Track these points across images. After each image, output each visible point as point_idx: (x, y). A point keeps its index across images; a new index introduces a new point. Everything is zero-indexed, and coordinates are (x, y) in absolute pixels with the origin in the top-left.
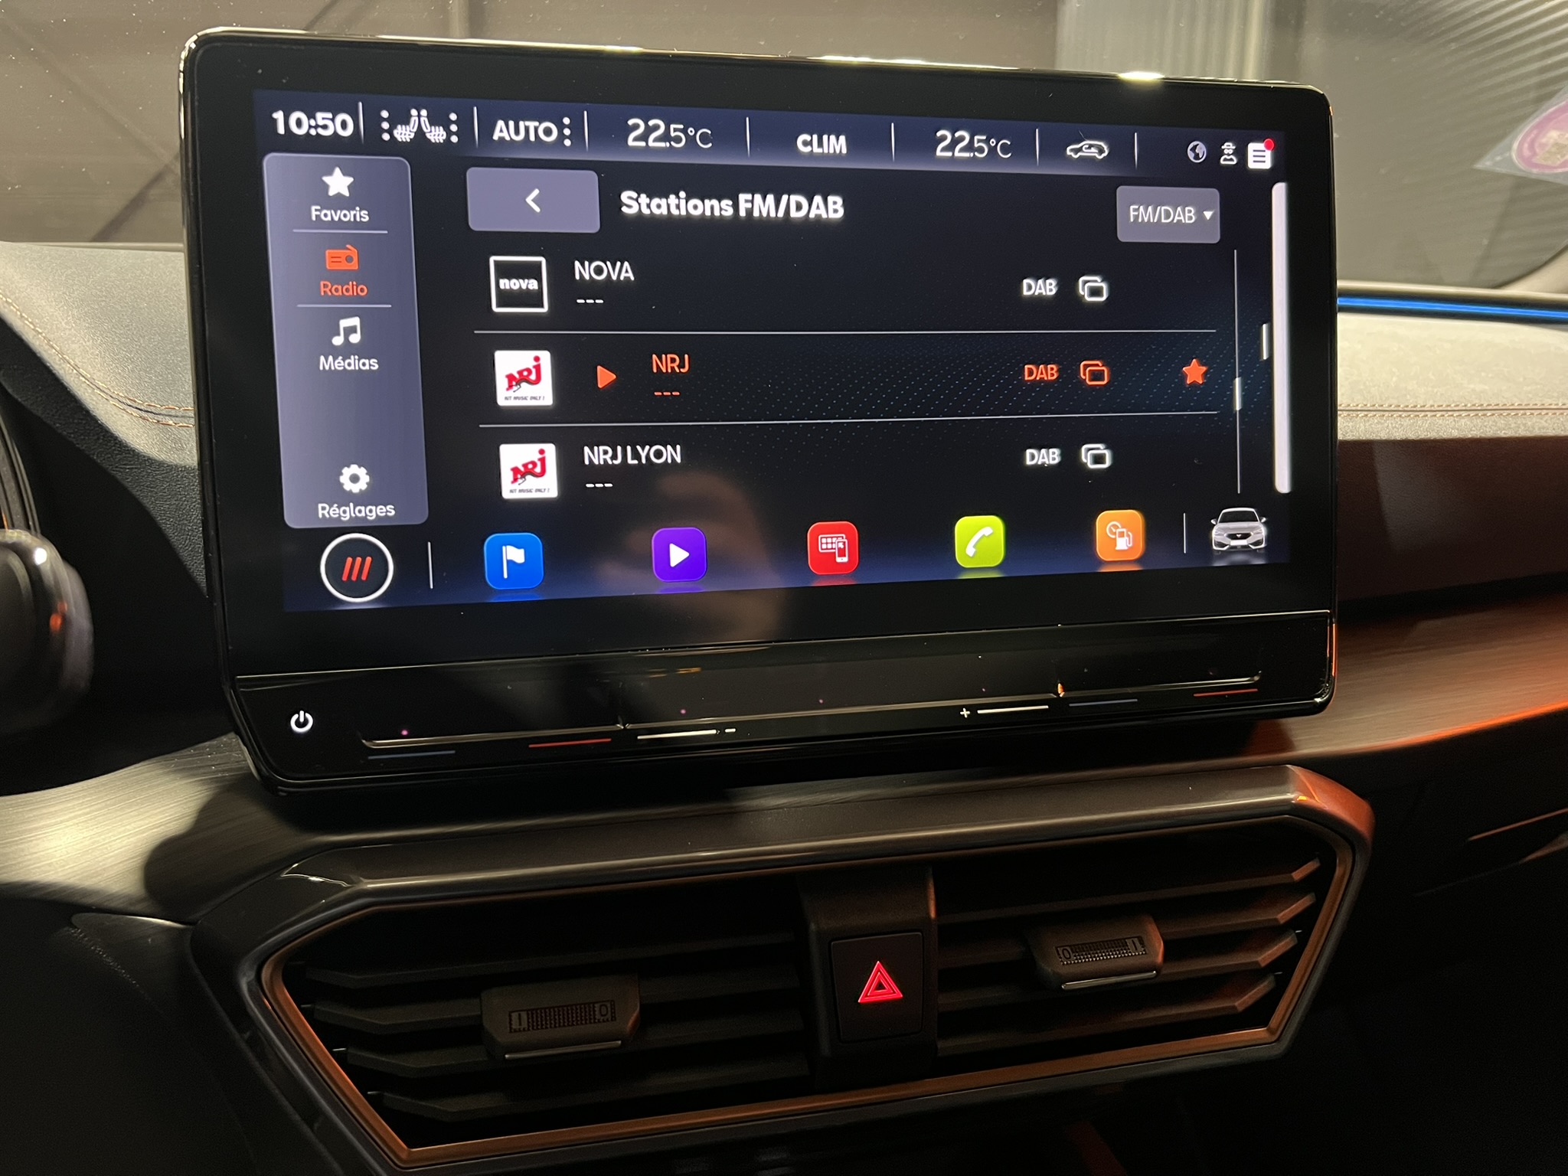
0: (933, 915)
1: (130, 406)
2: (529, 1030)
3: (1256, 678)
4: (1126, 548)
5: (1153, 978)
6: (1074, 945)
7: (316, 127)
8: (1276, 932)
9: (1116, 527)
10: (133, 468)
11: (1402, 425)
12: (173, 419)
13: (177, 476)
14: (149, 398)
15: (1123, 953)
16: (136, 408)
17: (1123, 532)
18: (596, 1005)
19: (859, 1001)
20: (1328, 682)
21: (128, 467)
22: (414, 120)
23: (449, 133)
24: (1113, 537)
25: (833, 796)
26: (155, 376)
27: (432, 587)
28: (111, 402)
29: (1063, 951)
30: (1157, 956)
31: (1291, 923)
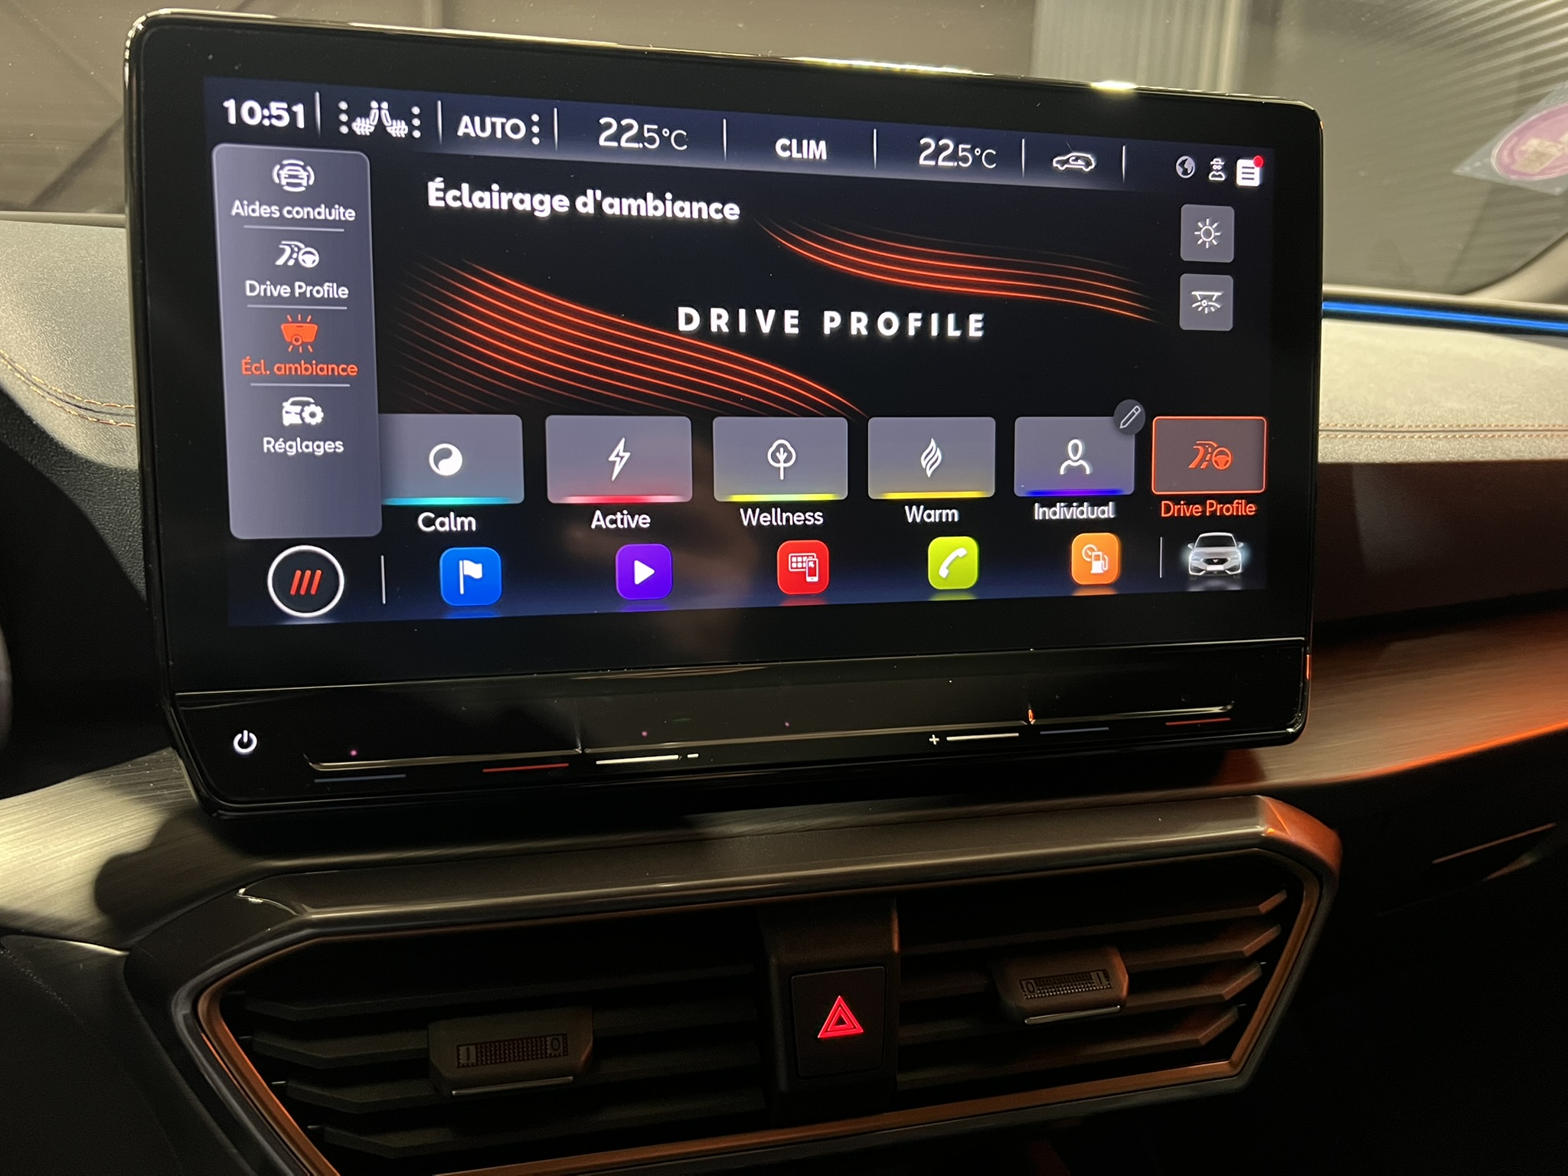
0: (896, 948)
1: (68, 403)
2: (477, 1064)
3: (1229, 707)
4: (1102, 572)
5: (1117, 1013)
6: (1038, 978)
7: (270, 117)
8: (1240, 964)
9: (1092, 550)
10: (69, 471)
11: (1381, 447)
12: (114, 417)
13: (117, 480)
14: (89, 394)
15: (1088, 987)
16: (75, 405)
17: (1099, 556)
18: (548, 1039)
19: (819, 1037)
20: (1301, 712)
21: (64, 469)
22: (374, 113)
23: (412, 128)
24: (1089, 560)
25: (797, 823)
26: (96, 370)
27: (384, 602)
28: (48, 399)
29: (1027, 984)
30: (1122, 990)
31: (1257, 956)
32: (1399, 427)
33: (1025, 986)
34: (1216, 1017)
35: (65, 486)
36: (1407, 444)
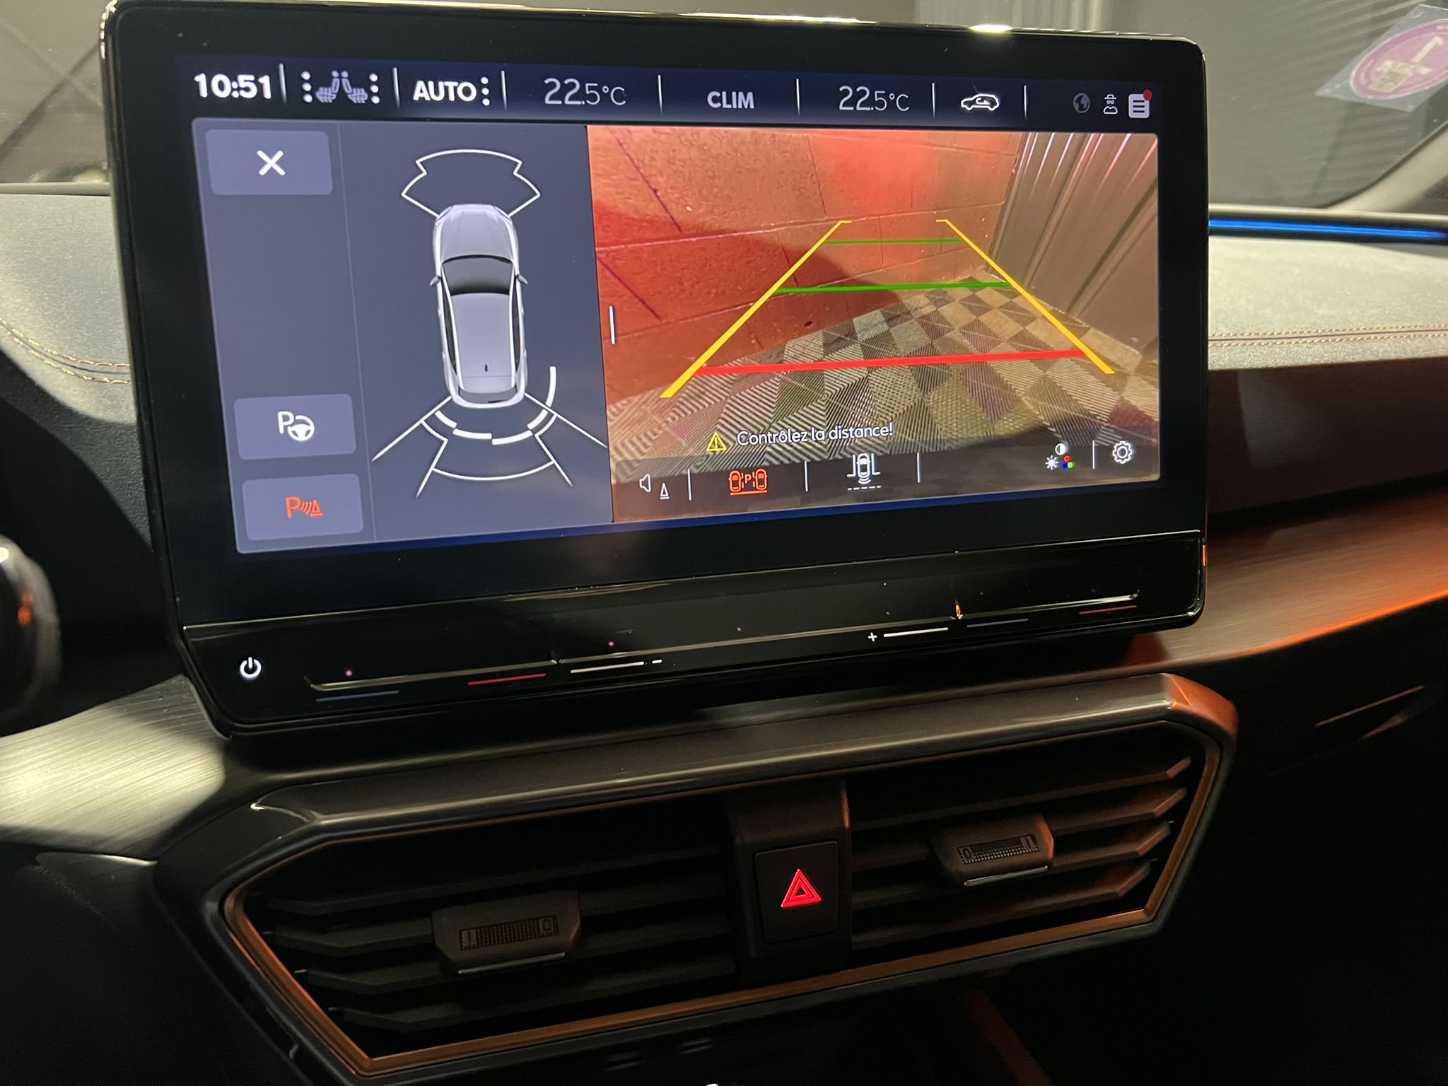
0: (847, 824)
1: (63, 363)
2: (478, 947)
3: (1135, 596)
5: (1044, 872)
6: (974, 845)
7: (239, 89)
8: (1151, 823)
10: (71, 427)
12: (108, 375)
13: (115, 433)
15: (1018, 851)
16: (70, 366)
18: (539, 921)
19: (782, 906)
20: (1199, 597)
21: (66, 425)
22: (336, 81)
23: (371, 94)
26: (86, 332)
28: (46, 361)
29: (964, 850)
30: (1048, 851)
31: (1166, 816)
32: (1278, 334)
33: (962, 852)
34: (1131, 871)
35: (67, 440)
36: (1285, 349)
